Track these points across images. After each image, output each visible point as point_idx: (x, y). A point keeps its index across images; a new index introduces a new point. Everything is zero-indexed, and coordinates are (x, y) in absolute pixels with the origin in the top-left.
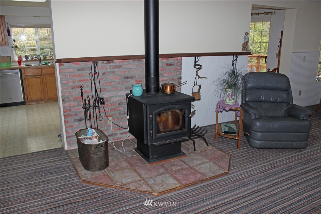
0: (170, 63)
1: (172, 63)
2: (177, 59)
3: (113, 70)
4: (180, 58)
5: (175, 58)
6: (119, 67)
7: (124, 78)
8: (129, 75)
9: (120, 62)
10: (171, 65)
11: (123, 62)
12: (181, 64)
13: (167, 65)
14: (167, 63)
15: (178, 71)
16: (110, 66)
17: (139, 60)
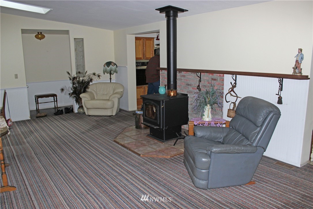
0: (214, 78)
1: (216, 79)
2: (220, 76)
3: (181, 78)
4: (222, 75)
5: (218, 75)
6: (184, 76)
7: (186, 85)
8: (189, 83)
9: (185, 73)
10: (215, 80)
11: (186, 73)
12: (223, 80)
13: (212, 79)
14: (212, 78)
15: (221, 86)
16: (180, 75)
17: (194, 73)
